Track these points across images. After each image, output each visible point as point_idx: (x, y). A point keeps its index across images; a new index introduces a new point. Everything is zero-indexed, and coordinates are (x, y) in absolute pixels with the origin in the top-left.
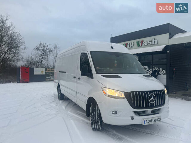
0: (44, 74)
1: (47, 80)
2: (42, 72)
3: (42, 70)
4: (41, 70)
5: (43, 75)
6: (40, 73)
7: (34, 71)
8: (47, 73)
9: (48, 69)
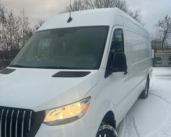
0: (153, 57)
1: (157, 65)
8: (156, 56)
9: (158, 51)
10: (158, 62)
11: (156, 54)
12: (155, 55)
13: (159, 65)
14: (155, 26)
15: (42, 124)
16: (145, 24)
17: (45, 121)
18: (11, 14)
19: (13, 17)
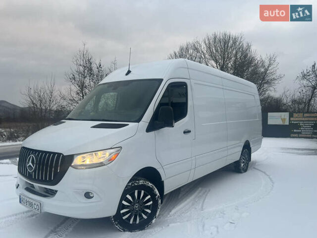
0: (287, 123)
1: (294, 135)
2: (284, 120)
3: (283, 117)
4: (281, 117)
5: (286, 125)
6: (279, 122)
7: (269, 118)
8: (293, 122)
9: (295, 115)
10: (295, 131)
11: (292, 119)
12: (290, 121)
13: (296, 135)
14: (297, 79)
15: (70, 167)
16: (284, 75)
17: (73, 164)
18: (100, 65)
19: (102, 69)
